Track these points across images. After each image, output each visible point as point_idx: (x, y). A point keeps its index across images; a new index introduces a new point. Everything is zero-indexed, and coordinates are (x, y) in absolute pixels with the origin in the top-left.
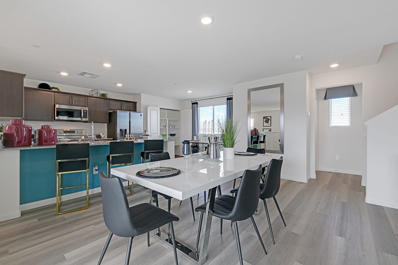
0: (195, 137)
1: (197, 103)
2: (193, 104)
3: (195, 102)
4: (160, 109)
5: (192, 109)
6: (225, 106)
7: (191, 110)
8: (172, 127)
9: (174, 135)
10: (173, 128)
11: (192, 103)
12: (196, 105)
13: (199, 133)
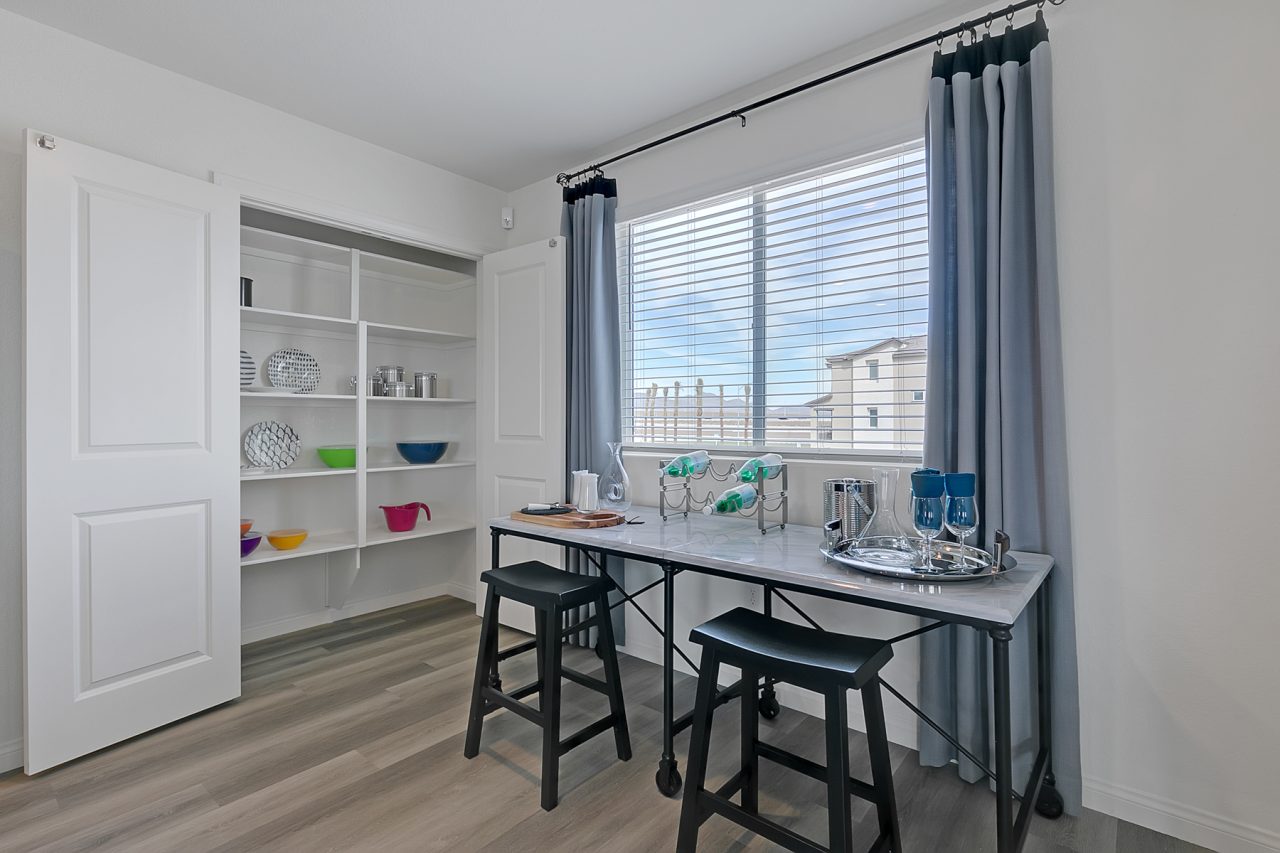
0: (587, 481)
1: (608, 188)
2: (571, 196)
3: (591, 175)
4: (251, 216)
5: (561, 241)
6: (913, 161)
7: (553, 244)
8: (418, 393)
9: (431, 453)
10: (425, 397)
11: (566, 190)
12: (598, 197)
13: (626, 441)
